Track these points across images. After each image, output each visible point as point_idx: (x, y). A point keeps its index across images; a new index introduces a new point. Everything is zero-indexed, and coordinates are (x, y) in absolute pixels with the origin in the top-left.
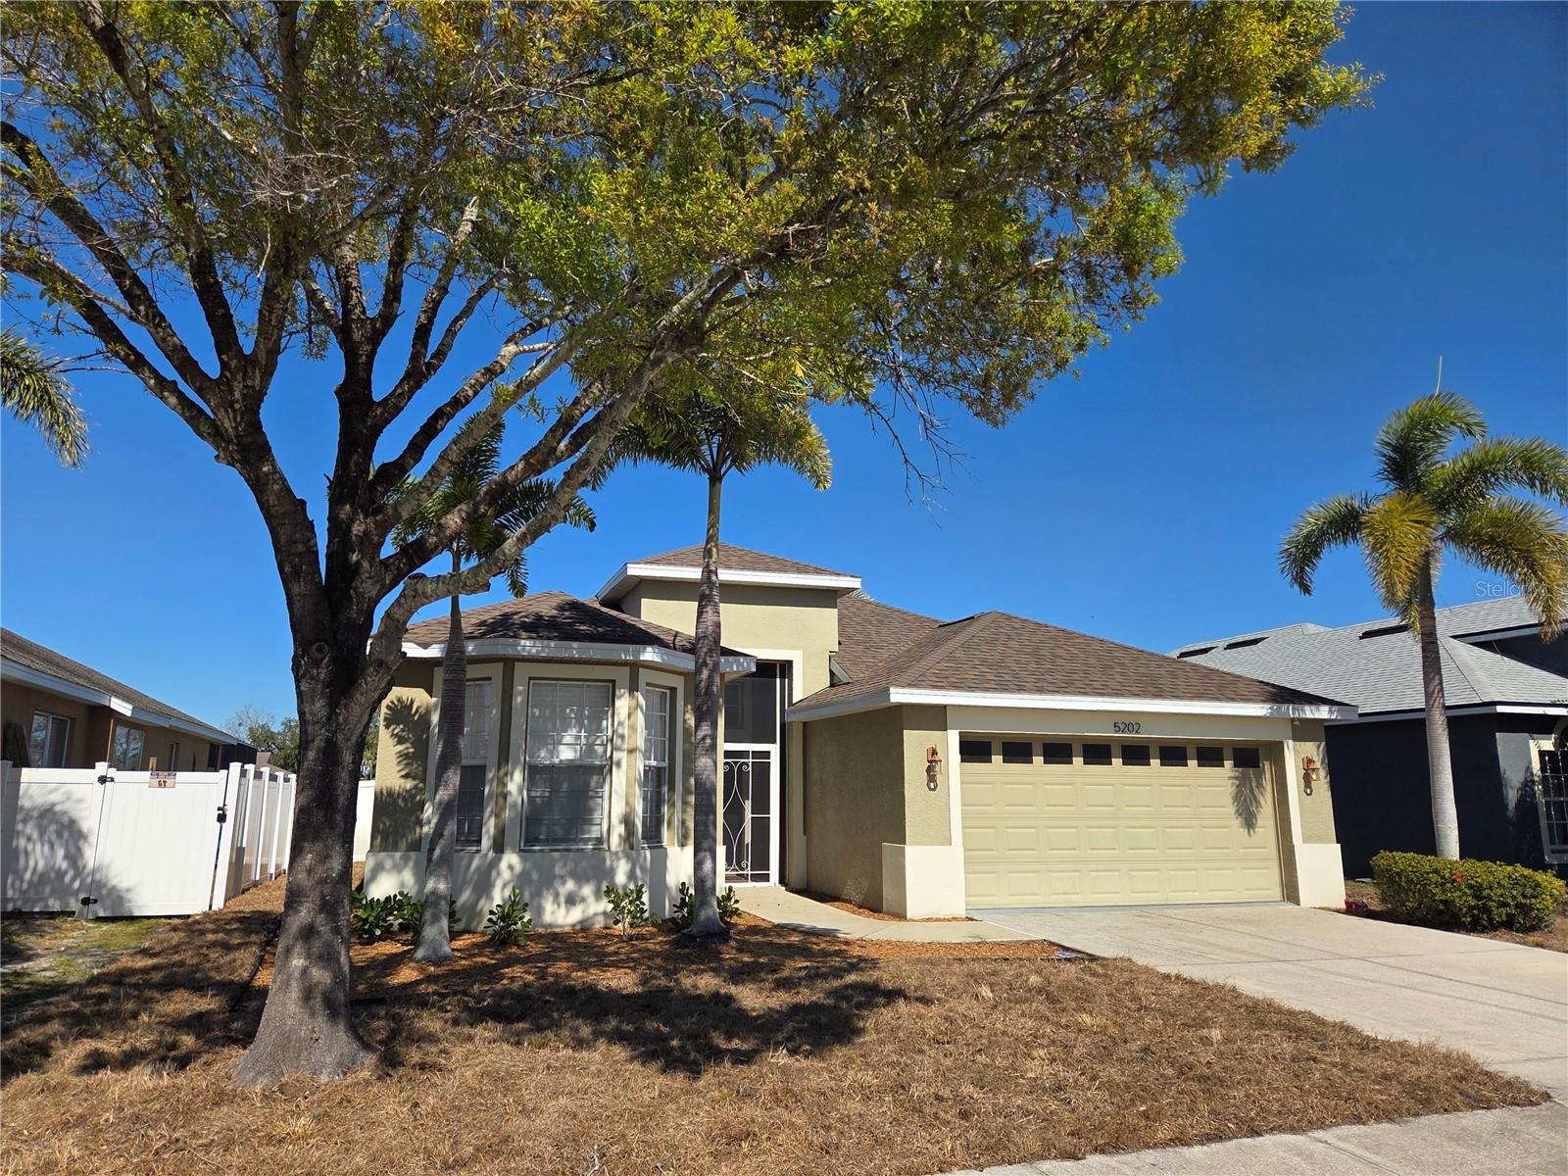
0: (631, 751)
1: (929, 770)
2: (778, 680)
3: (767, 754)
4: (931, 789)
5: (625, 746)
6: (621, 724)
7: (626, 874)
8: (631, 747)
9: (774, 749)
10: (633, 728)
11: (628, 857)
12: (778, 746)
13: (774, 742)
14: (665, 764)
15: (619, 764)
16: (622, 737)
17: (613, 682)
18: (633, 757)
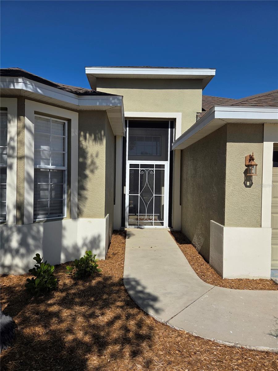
0: (20, 158)
1: (246, 172)
2: (169, 129)
3: (163, 166)
4: (246, 186)
5: (16, 154)
6: (12, 139)
7: (18, 241)
8: (20, 155)
9: (167, 164)
10: (21, 143)
11: (19, 231)
12: (168, 162)
13: (167, 160)
14: (65, 168)
15: (11, 167)
16: (13, 148)
17: (6, 109)
18: (22, 162)
